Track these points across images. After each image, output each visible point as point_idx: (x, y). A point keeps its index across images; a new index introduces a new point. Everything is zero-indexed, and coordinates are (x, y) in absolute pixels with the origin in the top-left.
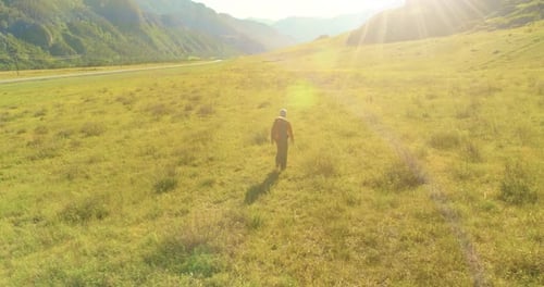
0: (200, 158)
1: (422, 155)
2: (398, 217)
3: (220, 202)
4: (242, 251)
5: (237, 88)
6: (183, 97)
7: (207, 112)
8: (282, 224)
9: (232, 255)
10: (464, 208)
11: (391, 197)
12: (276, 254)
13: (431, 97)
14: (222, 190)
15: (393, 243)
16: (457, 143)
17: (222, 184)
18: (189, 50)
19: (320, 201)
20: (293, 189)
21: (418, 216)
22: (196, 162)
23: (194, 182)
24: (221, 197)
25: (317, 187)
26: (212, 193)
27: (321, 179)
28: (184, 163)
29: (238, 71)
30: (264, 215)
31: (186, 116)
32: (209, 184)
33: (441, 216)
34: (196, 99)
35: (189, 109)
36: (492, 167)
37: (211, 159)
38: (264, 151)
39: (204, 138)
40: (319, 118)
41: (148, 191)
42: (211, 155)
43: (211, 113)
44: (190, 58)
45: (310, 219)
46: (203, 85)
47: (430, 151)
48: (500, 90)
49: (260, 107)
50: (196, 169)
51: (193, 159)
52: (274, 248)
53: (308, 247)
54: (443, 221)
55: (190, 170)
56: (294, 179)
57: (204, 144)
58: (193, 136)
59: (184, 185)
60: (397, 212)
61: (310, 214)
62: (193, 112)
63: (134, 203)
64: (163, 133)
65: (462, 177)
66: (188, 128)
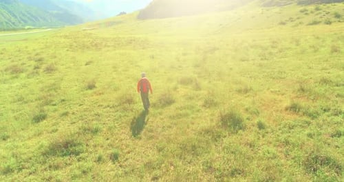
0: (56, 101)
1: (175, 89)
2: (162, 119)
3: (74, 123)
4: (91, 143)
5: (68, 50)
6: (30, 59)
7: (52, 70)
8: (110, 129)
9: (87, 145)
10: (189, 112)
11: (159, 110)
12: (109, 141)
13: (184, 54)
14: (74, 116)
15: (160, 130)
16: (192, 81)
17: (73, 113)
18: (25, 22)
19: (128, 116)
20: (113, 112)
21: (170, 117)
22: (54, 103)
23: (56, 114)
24: (74, 121)
25: (125, 109)
26: (69, 119)
27: (127, 105)
28: (47, 104)
29: (66, 37)
30: (100, 126)
31: (37, 73)
32: (66, 114)
33: (179, 116)
34: (40, 60)
35: (36, 68)
36: (203, 92)
37: (63, 100)
38: (95, 93)
39: (54, 87)
40: (123, 71)
41: (30, 122)
42: (63, 98)
43: (55, 70)
44: (27, 27)
45: (123, 125)
46: (42, 49)
47: (179, 86)
48: (218, 49)
49: (86, 64)
50: (55, 107)
51: (52, 101)
52: (108, 139)
53: (122, 137)
54: (179, 118)
55: (51, 108)
56: (113, 107)
57: (56, 92)
58: (46, 87)
59: (51, 117)
60: (161, 117)
61: (123, 123)
62: (41, 70)
63: (23, 130)
64: (24, 86)
65: (191, 98)
66: (42, 82)
